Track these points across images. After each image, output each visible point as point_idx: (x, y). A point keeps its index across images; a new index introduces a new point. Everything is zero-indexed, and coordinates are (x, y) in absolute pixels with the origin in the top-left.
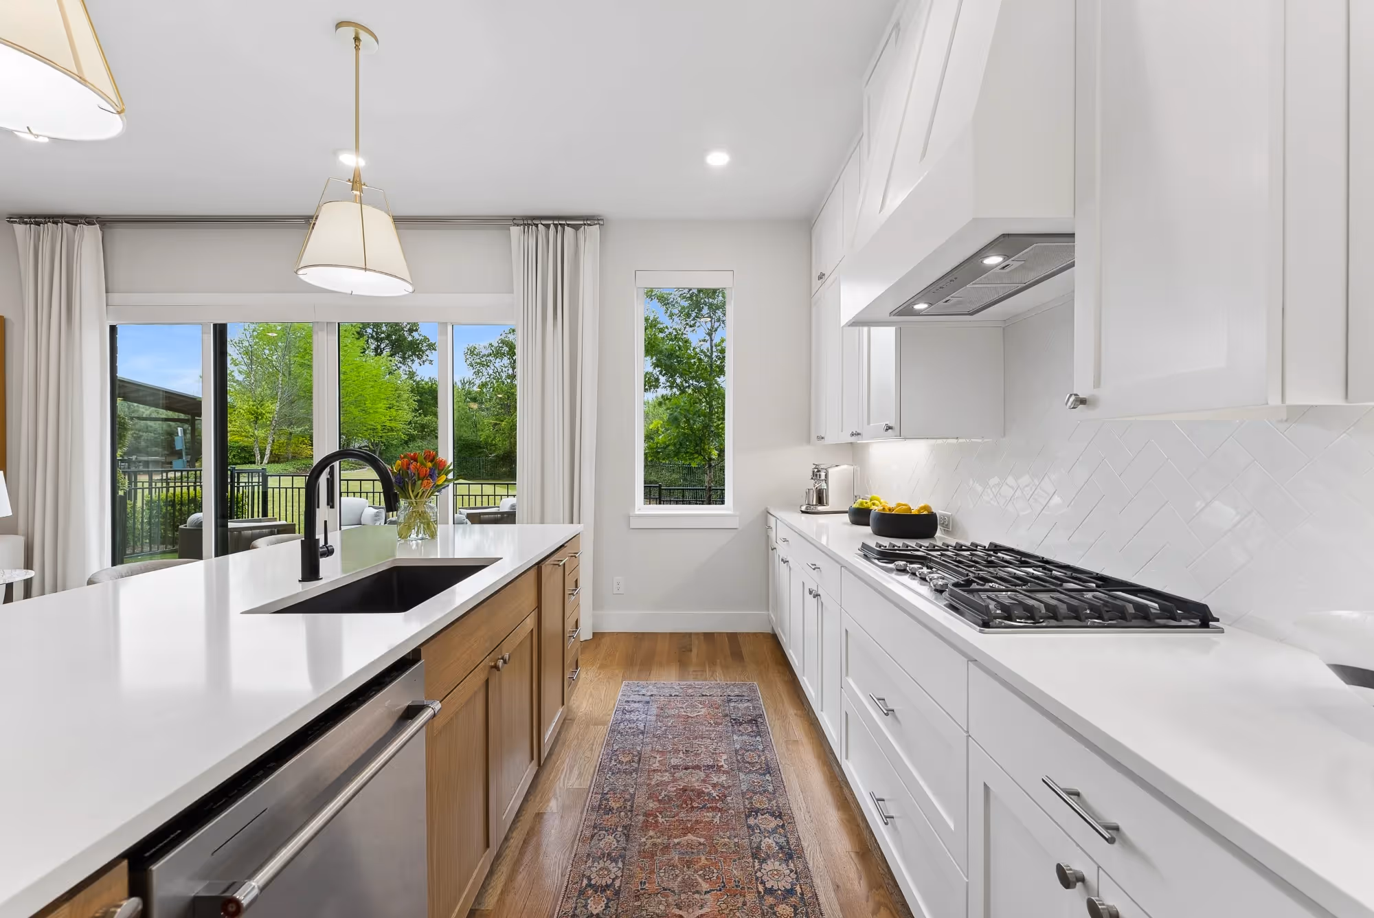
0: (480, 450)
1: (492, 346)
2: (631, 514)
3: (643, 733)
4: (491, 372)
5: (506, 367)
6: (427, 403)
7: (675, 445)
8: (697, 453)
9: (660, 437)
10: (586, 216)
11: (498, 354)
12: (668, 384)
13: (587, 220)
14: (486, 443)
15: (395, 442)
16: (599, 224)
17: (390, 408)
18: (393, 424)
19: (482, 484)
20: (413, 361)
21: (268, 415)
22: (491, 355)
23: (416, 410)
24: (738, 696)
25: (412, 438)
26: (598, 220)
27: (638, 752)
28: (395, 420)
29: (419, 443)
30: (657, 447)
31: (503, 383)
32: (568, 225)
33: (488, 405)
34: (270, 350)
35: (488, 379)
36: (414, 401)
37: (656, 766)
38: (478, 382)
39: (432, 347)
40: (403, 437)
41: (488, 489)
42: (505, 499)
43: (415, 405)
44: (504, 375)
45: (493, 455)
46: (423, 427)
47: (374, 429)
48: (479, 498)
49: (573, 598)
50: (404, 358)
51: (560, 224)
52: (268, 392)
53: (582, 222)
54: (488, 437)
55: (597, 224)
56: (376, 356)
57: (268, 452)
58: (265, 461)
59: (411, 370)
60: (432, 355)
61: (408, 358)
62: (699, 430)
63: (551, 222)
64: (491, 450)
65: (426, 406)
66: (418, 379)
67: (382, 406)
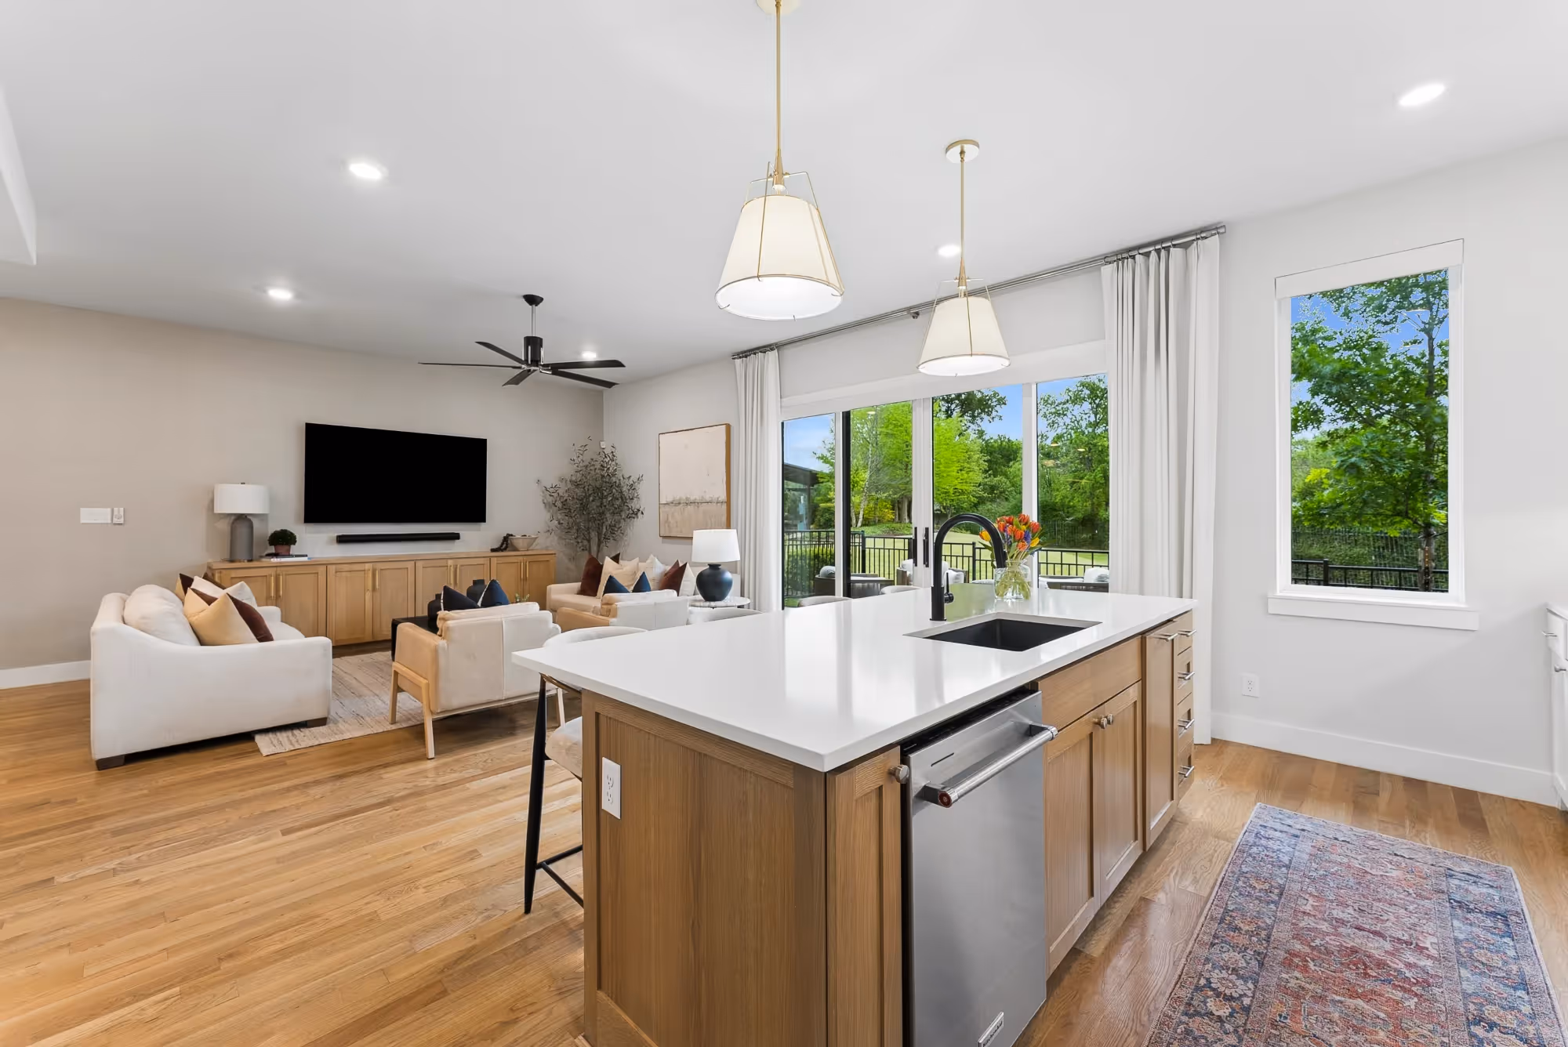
0: (1055, 513)
1: (1070, 391)
2: (1270, 595)
3: (1288, 867)
4: (1068, 421)
5: (1086, 414)
6: (996, 463)
7: (1352, 503)
8: (1398, 514)
9: (1326, 493)
10: (1199, 229)
11: (1077, 399)
12: (1340, 415)
13: (1202, 232)
14: (1063, 505)
15: (965, 505)
16: (1218, 233)
17: (961, 470)
18: (965, 487)
19: (1062, 551)
20: (982, 419)
21: (861, 483)
22: (1068, 401)
23: (986, 471)
24: (1468, 874)
25: (981, 501)
26: (1217, 228)
27: (1280, 885)
28: (966, 482)
29: (989, 506)
30: (1319, 507)
31: (1083, 433)
32: (1174, 246)
33: (1064, 460)
34: (861, 424)
35: (1065, 431)
36: (984, 461)
37: (1308, 908)
38: (1052, 435)
39: (1002, 402)
40: (972, 500)
41: (1069, 558)
42: (1089, 570)
43: (985, 466)
44: (1084, 424)
45: (1070, 519)
46: (992, 488)
47: (946, 493)
48: (1058, 568)
49: (1185, 683)
50: (973, 417)
51: (1163, 248)
52: (862, 462)
53: (1194, 238)
54: (1064, 497)
55: (1215, 234)
56: (947, 417)
57: (861, 516)
58: (859, 524)
59: (980, 429)
60: (1000, 410)
61: (977, 416)
62: (1403, 480)
63: (1151, 249)
64: (1068, 512)
65: (995, 466)
66: (986, 437)
67: (954, 469)
